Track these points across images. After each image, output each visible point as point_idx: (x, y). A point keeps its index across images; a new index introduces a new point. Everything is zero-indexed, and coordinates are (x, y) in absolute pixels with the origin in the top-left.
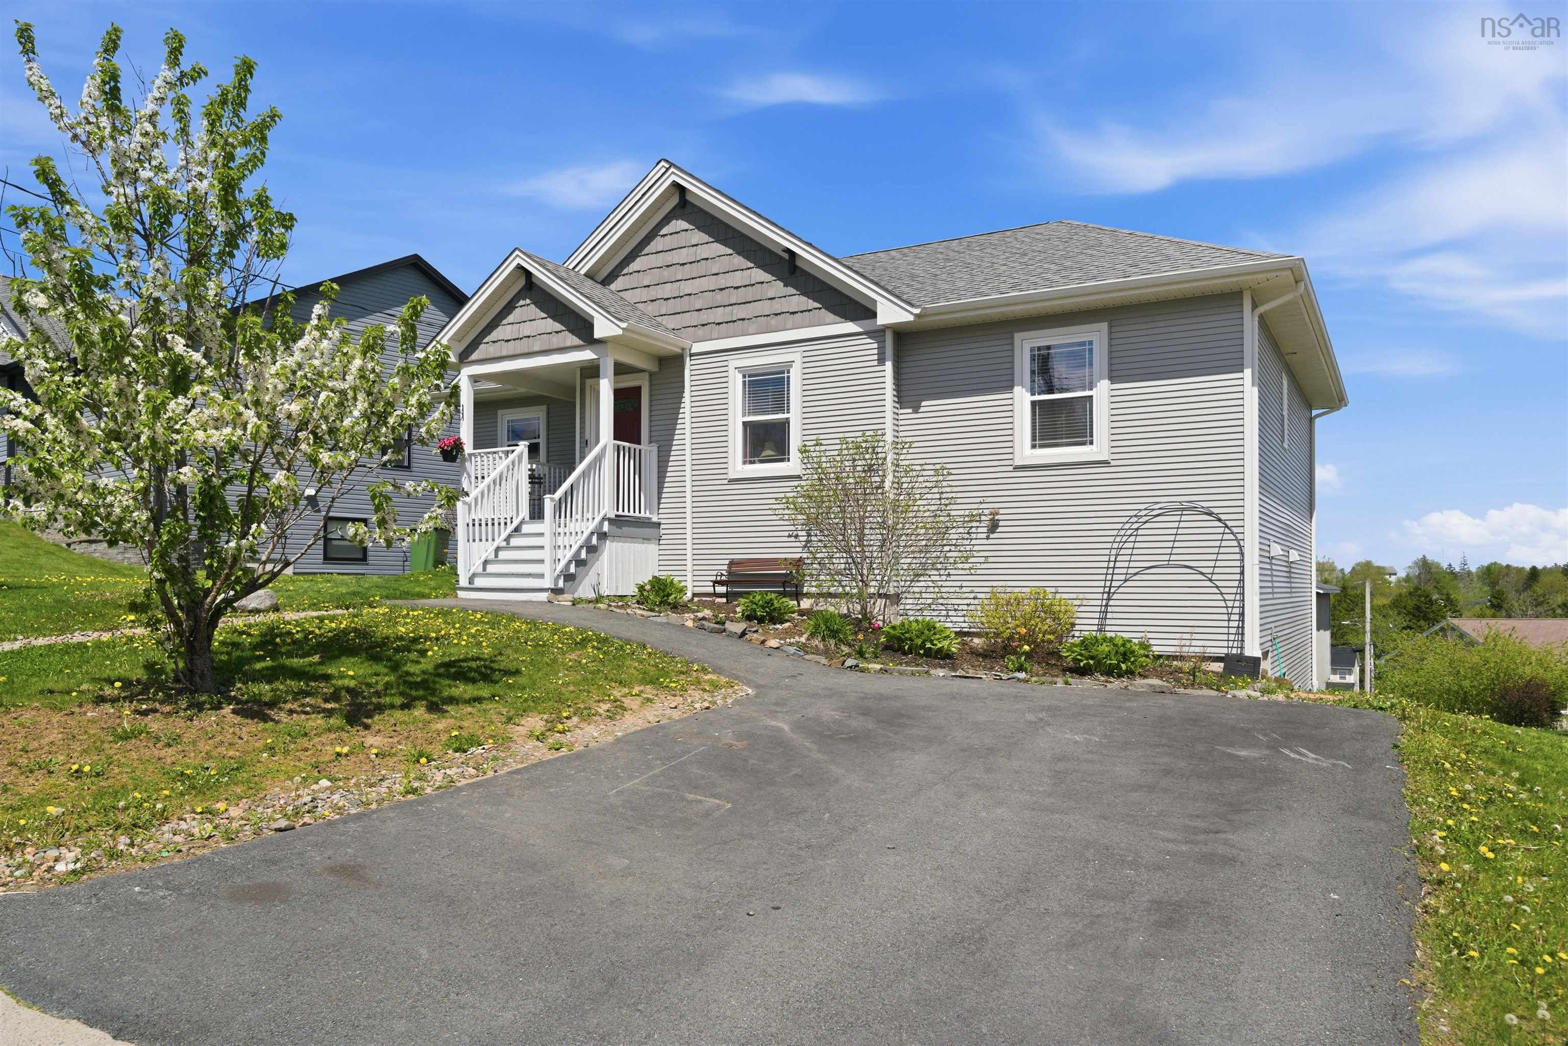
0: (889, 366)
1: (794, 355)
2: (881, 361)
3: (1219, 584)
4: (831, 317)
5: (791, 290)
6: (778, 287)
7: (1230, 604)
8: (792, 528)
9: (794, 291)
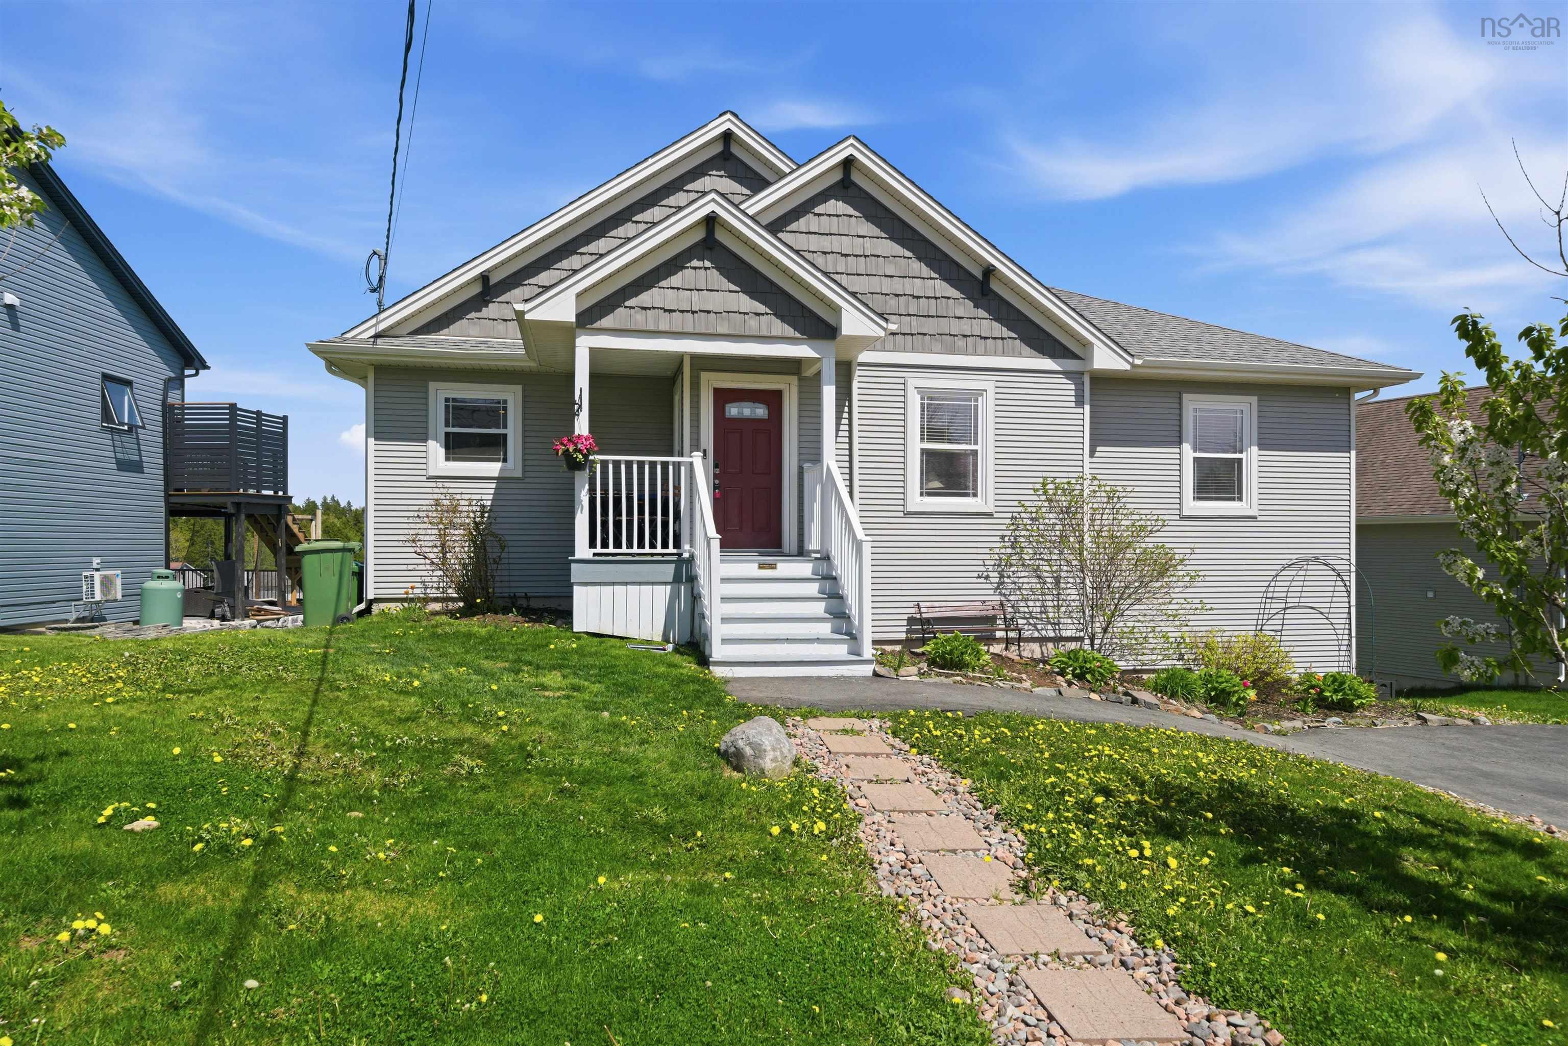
0: (1087, 408)
1: (987, 383)
2: (1080, 403)
3: (1333, 621)
4: (1027, 350)
5: (982, 313)
6: (966, 307)
7: (1340, 637)
8: (983, 568)
9: (986, 315)
